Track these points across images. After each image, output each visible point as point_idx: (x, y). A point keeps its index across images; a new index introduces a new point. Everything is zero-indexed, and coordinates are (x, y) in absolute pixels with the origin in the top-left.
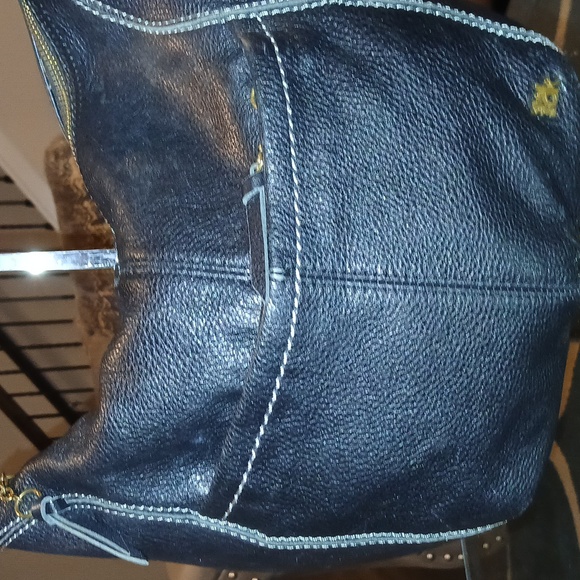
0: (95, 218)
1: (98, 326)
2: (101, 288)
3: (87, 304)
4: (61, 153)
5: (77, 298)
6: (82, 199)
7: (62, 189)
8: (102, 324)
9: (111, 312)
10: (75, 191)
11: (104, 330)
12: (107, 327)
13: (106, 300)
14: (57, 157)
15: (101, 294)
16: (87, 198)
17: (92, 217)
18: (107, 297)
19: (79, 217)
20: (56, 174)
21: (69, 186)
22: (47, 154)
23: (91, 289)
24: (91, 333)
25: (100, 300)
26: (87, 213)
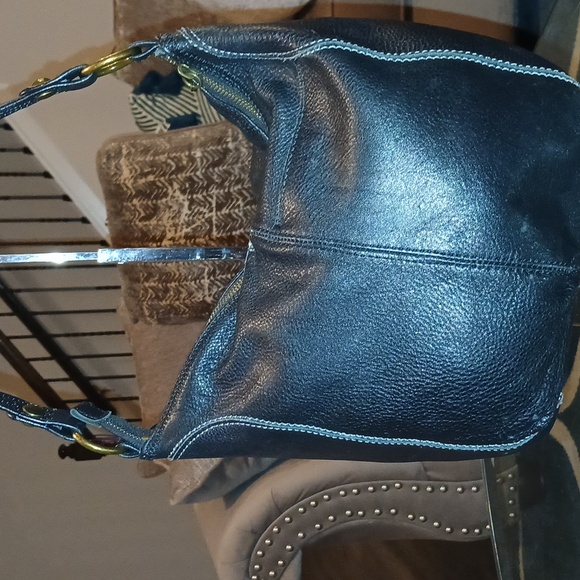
0: (143, 214)
1: (143, 314)
2: (147, 279)
3: (133, 293)
4: (113, 155)
5: (123, 287)
6: (131, 197)
7: (113, 188)
8: (147, 313)
9: (156, 302)
10: (125, 189)
11: (148, 319)
12: (151, 316)
13: (150, 291)
14: (109, 158)
15: (147, 285)
16: (136, 196)
17: (140, 214)
18: (152, 288)
19: (128, 213)
20: (108, 174)
21: (119, 185)
22: (99, 155)
23: (138, 280)
24: (136, 321)
25: (146, 290)
26: (136, 210)
